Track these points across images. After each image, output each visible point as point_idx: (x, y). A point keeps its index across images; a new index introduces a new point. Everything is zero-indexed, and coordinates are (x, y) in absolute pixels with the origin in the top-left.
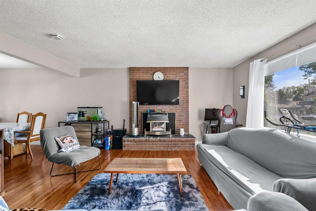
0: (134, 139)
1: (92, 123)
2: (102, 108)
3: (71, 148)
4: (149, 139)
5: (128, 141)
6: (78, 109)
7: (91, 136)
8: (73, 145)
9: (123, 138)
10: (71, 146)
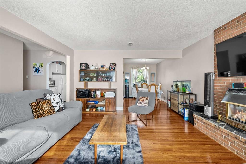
0: (203, 119)
1: (178, 94)
2: (191, 81)
3: (140, 104)
4: (219, 127)
5: (199, 120)
6: (174, 82)
7: (177, 104)
8: (142, 103)
9: (194, 114)
10: (141, 103)
